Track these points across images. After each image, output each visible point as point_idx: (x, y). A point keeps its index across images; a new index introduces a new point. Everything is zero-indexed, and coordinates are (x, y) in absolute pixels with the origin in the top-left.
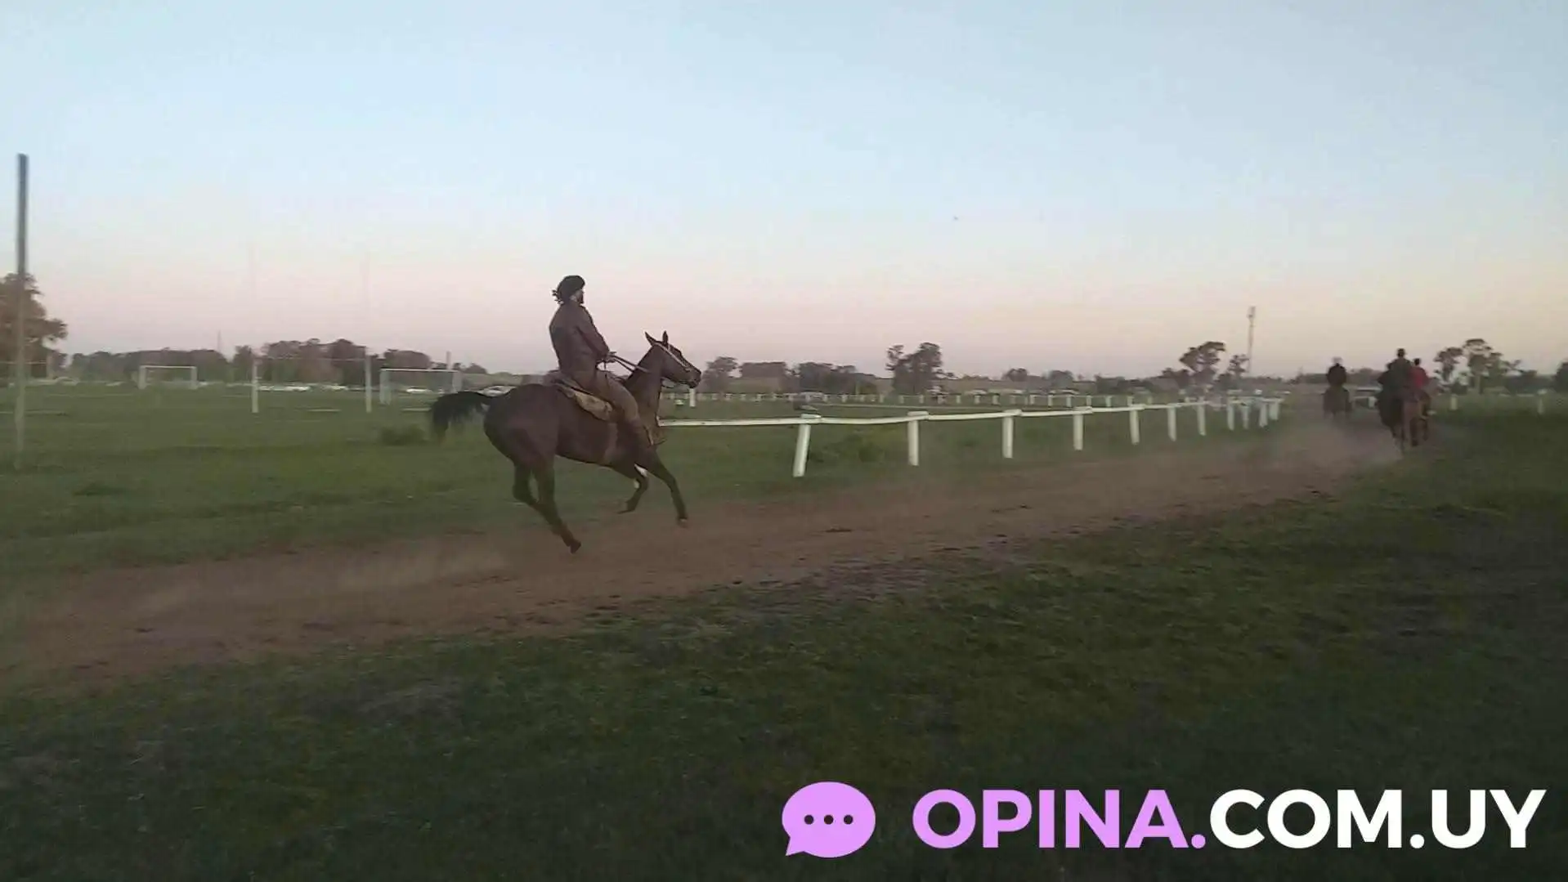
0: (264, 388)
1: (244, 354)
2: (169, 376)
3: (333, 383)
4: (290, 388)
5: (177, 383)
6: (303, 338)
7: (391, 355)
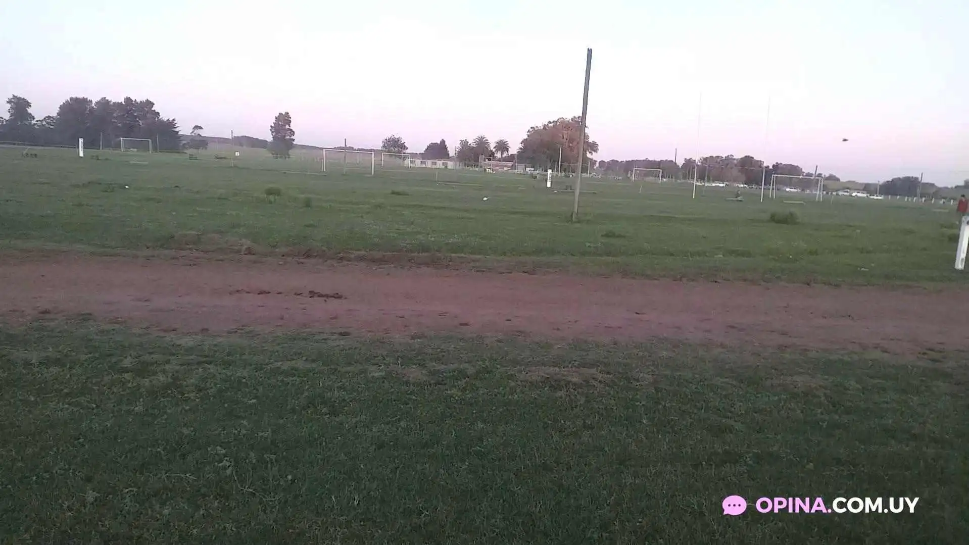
0: (699, 184)
1: (689, 163)
2: (646, 175)
3: (739, 182)
4: (714, 185)
5: (650, 179)
6: (724, 155)
7: (776, 167)
